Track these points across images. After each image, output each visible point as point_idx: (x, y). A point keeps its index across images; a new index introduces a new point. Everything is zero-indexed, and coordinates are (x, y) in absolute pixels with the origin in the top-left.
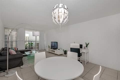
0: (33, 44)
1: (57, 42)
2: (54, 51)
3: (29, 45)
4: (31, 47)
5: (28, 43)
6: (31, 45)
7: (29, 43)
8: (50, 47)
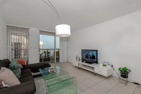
0: (49, 53)
1: (97, 51)
2: (93, 68)
3: (45, 54)
4: (47, 57)
5: (43, 52)
6: (47, 55)
7: (45, 52)
8: (80, 59)
